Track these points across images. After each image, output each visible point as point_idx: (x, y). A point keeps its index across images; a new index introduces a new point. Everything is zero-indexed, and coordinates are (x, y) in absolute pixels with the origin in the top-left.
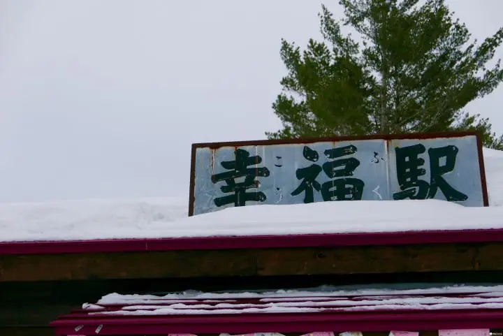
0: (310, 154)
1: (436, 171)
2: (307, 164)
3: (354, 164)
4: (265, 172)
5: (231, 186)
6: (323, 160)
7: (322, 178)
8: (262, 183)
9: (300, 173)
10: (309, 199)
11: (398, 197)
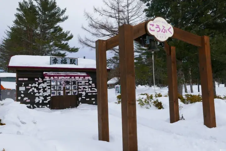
0: (62, 59)
1: (74, 62)
2: (62, 60)
3: (66, 60)
4: (58, 60)
5: (54, 62)
6: (63, 60)
7: (63, 61)
8: (58, 61)
9: (61, 61)
10: (62, 64)
11: (70, 64)
